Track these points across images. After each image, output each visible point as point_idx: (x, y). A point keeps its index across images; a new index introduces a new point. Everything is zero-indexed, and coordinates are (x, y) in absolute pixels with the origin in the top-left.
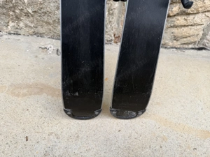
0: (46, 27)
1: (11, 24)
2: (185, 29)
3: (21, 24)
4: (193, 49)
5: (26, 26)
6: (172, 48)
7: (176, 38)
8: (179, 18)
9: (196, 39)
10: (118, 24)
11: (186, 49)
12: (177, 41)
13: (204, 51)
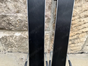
1: (9, 49)
2: (75, 47)
3: (13, 49)
4: (79, 53)
5: (15, 49)
6: (71, 53)
8: (72, 45)
10: (49, 47)
11: (76, 53)
12: (72, 51)
13: (83, 54)
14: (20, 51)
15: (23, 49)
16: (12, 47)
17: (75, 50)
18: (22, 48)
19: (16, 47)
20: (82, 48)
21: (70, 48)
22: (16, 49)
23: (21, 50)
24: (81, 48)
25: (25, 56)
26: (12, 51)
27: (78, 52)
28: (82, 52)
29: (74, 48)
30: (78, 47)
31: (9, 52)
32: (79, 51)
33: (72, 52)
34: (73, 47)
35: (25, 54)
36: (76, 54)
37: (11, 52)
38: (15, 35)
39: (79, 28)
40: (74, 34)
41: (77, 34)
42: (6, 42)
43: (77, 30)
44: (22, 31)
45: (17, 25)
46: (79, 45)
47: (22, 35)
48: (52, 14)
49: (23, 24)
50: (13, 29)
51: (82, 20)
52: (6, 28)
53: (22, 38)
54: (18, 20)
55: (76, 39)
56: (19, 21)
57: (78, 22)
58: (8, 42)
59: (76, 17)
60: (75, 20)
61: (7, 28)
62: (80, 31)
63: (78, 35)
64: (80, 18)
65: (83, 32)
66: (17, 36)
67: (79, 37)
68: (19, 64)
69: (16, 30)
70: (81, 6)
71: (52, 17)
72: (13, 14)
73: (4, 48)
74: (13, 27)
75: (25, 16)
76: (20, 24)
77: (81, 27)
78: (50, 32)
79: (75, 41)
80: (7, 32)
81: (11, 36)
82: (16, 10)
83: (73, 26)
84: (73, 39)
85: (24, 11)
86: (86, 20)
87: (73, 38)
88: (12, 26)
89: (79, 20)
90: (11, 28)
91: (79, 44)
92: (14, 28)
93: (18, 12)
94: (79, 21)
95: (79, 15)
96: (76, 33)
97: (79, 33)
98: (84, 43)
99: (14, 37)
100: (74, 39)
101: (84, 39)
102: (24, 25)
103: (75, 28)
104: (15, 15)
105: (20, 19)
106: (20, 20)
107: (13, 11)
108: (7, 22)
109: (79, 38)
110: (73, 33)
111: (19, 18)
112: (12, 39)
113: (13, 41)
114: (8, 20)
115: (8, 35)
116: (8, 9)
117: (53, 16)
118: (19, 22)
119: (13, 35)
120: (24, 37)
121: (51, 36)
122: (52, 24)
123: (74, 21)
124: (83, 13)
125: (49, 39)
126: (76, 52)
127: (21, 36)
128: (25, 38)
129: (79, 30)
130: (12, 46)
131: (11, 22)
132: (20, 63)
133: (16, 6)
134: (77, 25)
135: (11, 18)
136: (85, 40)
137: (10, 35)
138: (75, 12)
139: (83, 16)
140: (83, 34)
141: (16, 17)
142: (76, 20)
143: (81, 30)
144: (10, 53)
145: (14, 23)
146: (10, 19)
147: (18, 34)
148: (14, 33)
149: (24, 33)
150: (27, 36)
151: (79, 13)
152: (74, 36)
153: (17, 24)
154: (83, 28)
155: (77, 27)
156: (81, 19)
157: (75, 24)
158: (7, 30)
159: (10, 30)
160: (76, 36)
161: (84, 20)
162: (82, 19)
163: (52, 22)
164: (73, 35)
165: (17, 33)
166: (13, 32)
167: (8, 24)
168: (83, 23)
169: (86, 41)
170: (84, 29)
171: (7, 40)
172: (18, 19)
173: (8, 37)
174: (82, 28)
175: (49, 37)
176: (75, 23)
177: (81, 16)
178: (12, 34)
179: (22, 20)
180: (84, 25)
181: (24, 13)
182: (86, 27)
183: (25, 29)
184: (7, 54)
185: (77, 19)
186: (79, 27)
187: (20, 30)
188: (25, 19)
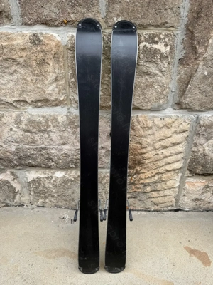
0: (64, 202)
1: (40, 200)
2: (160, 198)
3: (47, 200)
4: (171, 211)
5: (51, 201)
6: (154, 211)
7: (155, 204)
8: (153, 193)
9: (171, 204)
12: (157, 205)
13: (180, 212)
14: (60, 204)
15: (66, 201)
16: (46, 197)
17: (163, 205)
18: (65, 198)
19: (53, 196)
20: (177, 201)
21: (152, 199)
22: (53, 201)
24: (174, 200)
25: (68, 214)
26: (45, 205)
27: (170, 208)
28: (178, 208)
29: (160, 200)
30: (167, 197)
31: (38, 206)
32: (172, 206)
33: (157, 208)
34: (157, 197)
35: (69, 211)
36: (165, 213)
37: (43, 207)
38: (54, 175)
39: (158, 163)
40: (153, 175)
41: (157, 174)
42: (37, 188)
43: (155, 168)
45: (61, 161)
46: (168, 194)
47: (66, 175)
49: (70, 159)
50: (53, 167)
51: (160, 152)
52: (43, 165)
53: (66, 181)
54: (62, 154)
55: (159, 182)
56: (64, 155)
57: (154, 156)
58: (41, 188)
59: (149, 149)
60: (148, 152)
63: (160, 175)
64: (155, 149)
65: (167, 171)
66: (58, 178)
68: (58, 226)
69: (58, 168)
70: (153, 134)
72: (56, 147)
73: (32, 199)
75: (73, 148)
79: (157, 186)
80: (43, 171)
81: (47, 178)
82: (61, 142)
83: (147, 161)
84: (153, 183)
85: (73, 142)
86: (166, 153)
87: (152, 181)
88: (53, 162)
89: (154, 152)
90: (50, 165)
91: (166, 192)
92: (55, 164)
93: (64, 144)
94: (156, 154)
95: (153, 146)
96: (154, 172)
97: (161, 172)
98: (177, 190)
99: (54, 179)
100: (155, 183)
101: (175, 183)
102: (72, 160)
103: (152, 164)
104: (60, 147)
106: (66, 154)
107: (57, 143)
108: (47, 156)
109: (164, 181)
110: (150, 172)
111: (65, 151)
112: (49, 183)
113: (50, 185)
114: (48, 153)
115: (43, 176)
116: (51, 140)
118: (64, 157)
119: (51, 176)
120: (70, 178)
123: (147, 154)
124: (159, 143)
126: (166, 209)
127: (65, 177)
128: (71, 180)
129: (159, 167)
130: (47, 195)
131: (52, 157)
132: (60, 226)
133: (61, 137)
134: (153, 160)
135: (53, 152)
136: (178, 184)
137: (46, 176)
138: (146, 142)
139: (160, 147)
140: (169, 174)
141: (61, 150)
143: (163, 168)
144: (41, 209)
145: (56, 158)
146: (50, 152)
147: (59, 174)
148: (54, 173)
149: (69, 172)
151: (151, 143)
152: (153, 178)
153: (61, 159)
154: (166, 165)
155: (154, 163)
156: (157, 150)
157: (149, 158)
158: (44, 168)
159: (49, 167)
160: (156, 178)
161: (163, 153)
162: (160, 150)
164: (150, 176)
165: (59, 172)
166: (52, 171)
167: (47, 160)
168: (162, 156)
169: (179, 187)
170: (168, 165)
171: (40, 184)
173: (43, 178)
174: (164, 164)
176: (149, 156)
177: (157, 147)
178: (50, 174)
179: (69, 153)
180: (165, 159)
181: (72, 145)
182: (169, 162)
183: (71, 166)
184: (36, 210)
185: (151, 152)
187: (65, 168)
188: (73, 152)
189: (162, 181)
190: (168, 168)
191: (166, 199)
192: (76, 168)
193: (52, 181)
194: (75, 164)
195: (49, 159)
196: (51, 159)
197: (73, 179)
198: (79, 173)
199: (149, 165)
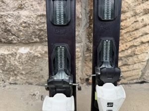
14: (30, 81)
15: (35, 78)
16: (16, 75)
17: (130, 78)
18: (34, 75)
19: (22, 74)
20: (143, 74)
22: (23, 78)
23: (32, 79)
24: (140, 73)
25: (39, 91)
26: (17, 82)
27: (135, 81)
28: (142, 80)
29: (128, 74)
30: (136, 71)
31: (10, 84)
32: (137, 79)
33: (124, 81)
34: (126, 71)
35: (40, 87)
36: (132, 85)
37: (15, 84)
38: (19, 51)
39: (134, 34)
40: (127, 48)
41: (131, 47)
42: (4, 66)
43: (131, 39)
44: (31, 44)
45: (21, 33)
46: (137, 67)
47: (31, 51)
48: (84, 11)
49: (31, 30)
50: (15, 42)
51: (139, 19)
52: (3, 40)
53: (32, 58)
54: (21, 24)
55: (131, 56)
56: (23, 25)
57: (132, 24)
58: (7, 66)
59: (128, 14)
60: (126, 19)
61: (4, 38)
62: (136, 40)
63: (134, 48)
64: (135, 15)
65: (142, 43)
66: (22, 54)
67: (136, 53)
68: (28, 103)
69: (20, 42)
71: (84, 15)
72: (12, 12)
73: (3, 77)
74: (14, 37)
75: (33, 14)
76: (26, 31)
77: (137, 34)
78: (82, 44)
79: (128, 60)
80: (6, 47)
81: (12, 55)
82: (16, 5)
83: (123, 32)
84: (125, 57)
85: (31, 5)
86: (146, 19)
87: (124, 55)
89: (133, 19)
90: (10, 39)
91: (136, 66)
92: (16, 38)
93: (21, 8)
94: (135, 22)
95: (133, 10)
96: (129, 44)
97: (135, 44)
98: (145, 63)
99: (18, 56)
100: (127, 56)
101: (146, 57)
102: (34, 32)
103: (128, 35)
104: (16, 13)
105: (25, 21)
106: (25, 23)
107: (11, 6)
109: (137, 55)
110: (125, 45)
111: (24, 19)
112: (15, 60)
113: (16, 63)
114: (4, 23)
115: (6, 53)
117: (86, 13)
118: (24, 27)
119: (15, 53)
120: (36, 54)
121: (85, 53)
122: (86, 29)
123: (125, 21)
124: (141, 5)
125: (81, 58)
126: (132, 82)
127: (30, 53)
128: (37, 56)
129: (134, 39)
130: (16, 72)
131: (10, 28)
132: (30, 103)
134: (130, 29)
135: (9, 20)
137: (10, 52)
138: (126, 4)
139: (142, 11)
140: (143, 47)
141: (19, 17)
142: (128, 20)
143: (139, 40)
144: (13, 86)
145: (15, 28)
146: (7, 21)
147: (24, 50)
148: (18, 49)
149: (34, 48)
150: (40, 54)
152: (126, 51)
153: (21, 31)
154: (142, 36)
155: (131, 33)
156: (137, 17)
157: (127, 27)
158: (5, 43)
159: (10, 43)
160: (129, 51)
161: (143, 20)
162: (140, 16)
163: (85, 26)
164: (123, 49)
165: (23, 48)
166: (16, 47)
167: (5, 32)
168: (141, 24)
169: (148, 60)
170: (145, 36)
171: (5, 62)
172: (22, 21)
173: (7, 55)
174: (141, 34)
175: (80, 54)
176: (127, 24)
177: (138, 11)
178: (14, 50)
179: (29, 22)
180: (144, 29)
181: (32, 9)
182: (147, 32)
183: (35, 40)
185: (129, 18)
186: (135, 32)
187: (28, 43)
188: (34, 20)
189: (135, 54)
190: (144, 39)
191: (134, 73)
192: (41, 42)
193: (17, 58)
194: (39, 36)
195: (7, 31)
196: (9, 31)
197: (39, 55)
198: (46, 49)
199: (125, 36)
